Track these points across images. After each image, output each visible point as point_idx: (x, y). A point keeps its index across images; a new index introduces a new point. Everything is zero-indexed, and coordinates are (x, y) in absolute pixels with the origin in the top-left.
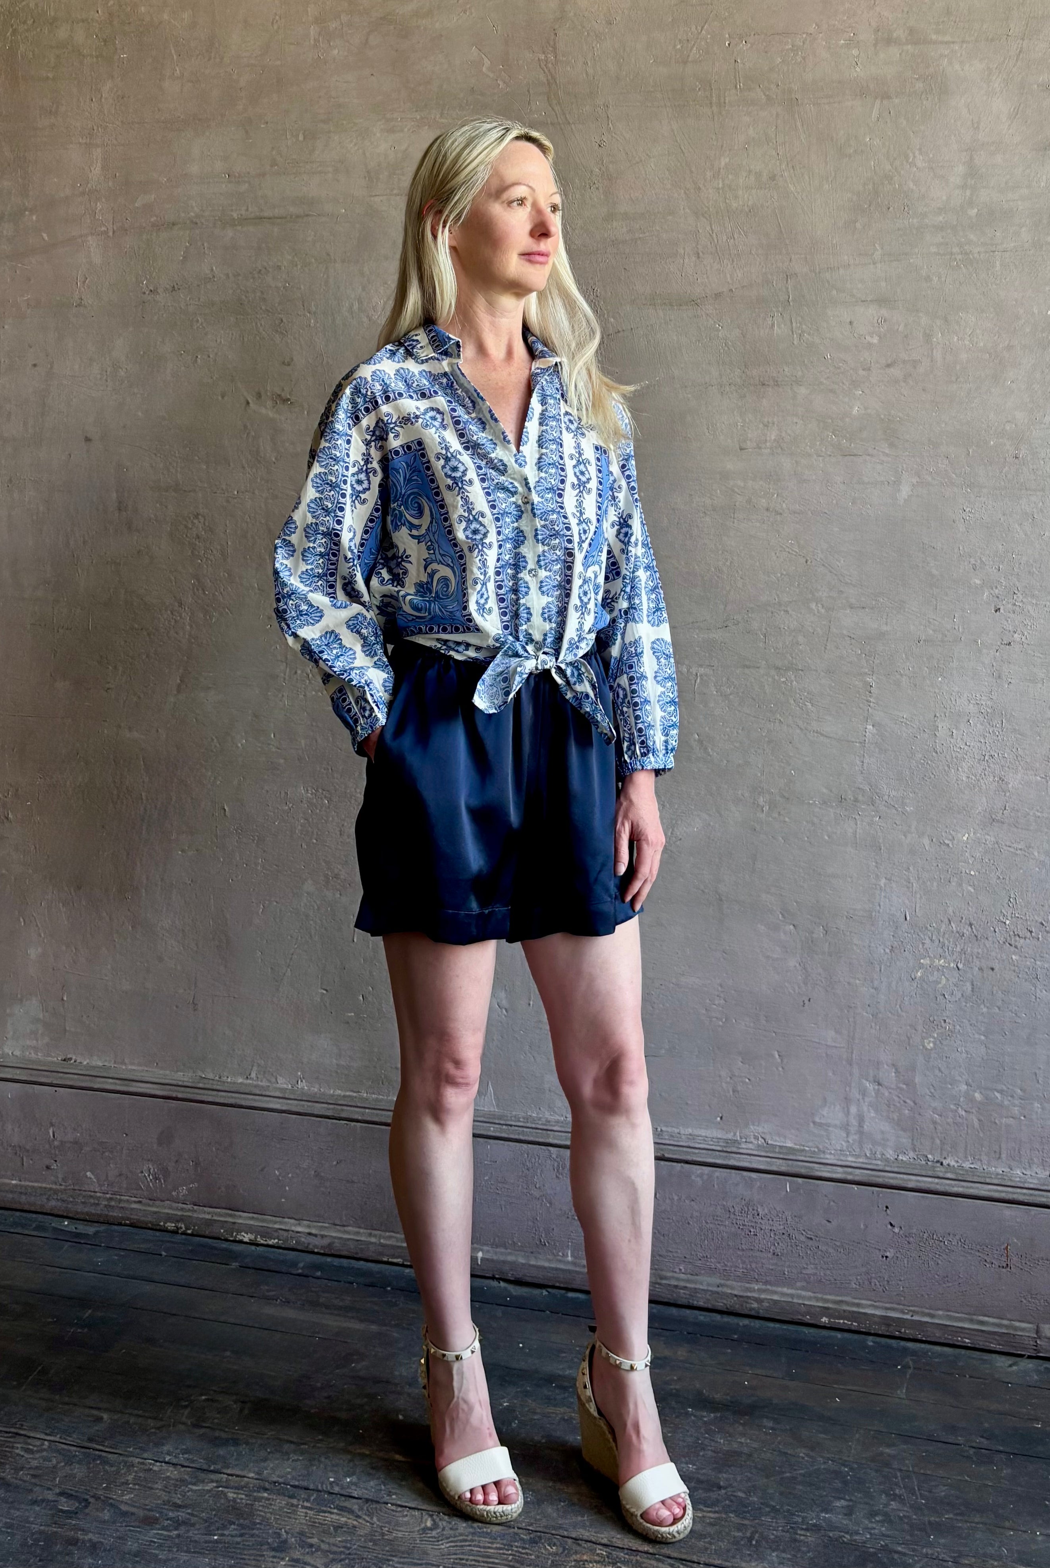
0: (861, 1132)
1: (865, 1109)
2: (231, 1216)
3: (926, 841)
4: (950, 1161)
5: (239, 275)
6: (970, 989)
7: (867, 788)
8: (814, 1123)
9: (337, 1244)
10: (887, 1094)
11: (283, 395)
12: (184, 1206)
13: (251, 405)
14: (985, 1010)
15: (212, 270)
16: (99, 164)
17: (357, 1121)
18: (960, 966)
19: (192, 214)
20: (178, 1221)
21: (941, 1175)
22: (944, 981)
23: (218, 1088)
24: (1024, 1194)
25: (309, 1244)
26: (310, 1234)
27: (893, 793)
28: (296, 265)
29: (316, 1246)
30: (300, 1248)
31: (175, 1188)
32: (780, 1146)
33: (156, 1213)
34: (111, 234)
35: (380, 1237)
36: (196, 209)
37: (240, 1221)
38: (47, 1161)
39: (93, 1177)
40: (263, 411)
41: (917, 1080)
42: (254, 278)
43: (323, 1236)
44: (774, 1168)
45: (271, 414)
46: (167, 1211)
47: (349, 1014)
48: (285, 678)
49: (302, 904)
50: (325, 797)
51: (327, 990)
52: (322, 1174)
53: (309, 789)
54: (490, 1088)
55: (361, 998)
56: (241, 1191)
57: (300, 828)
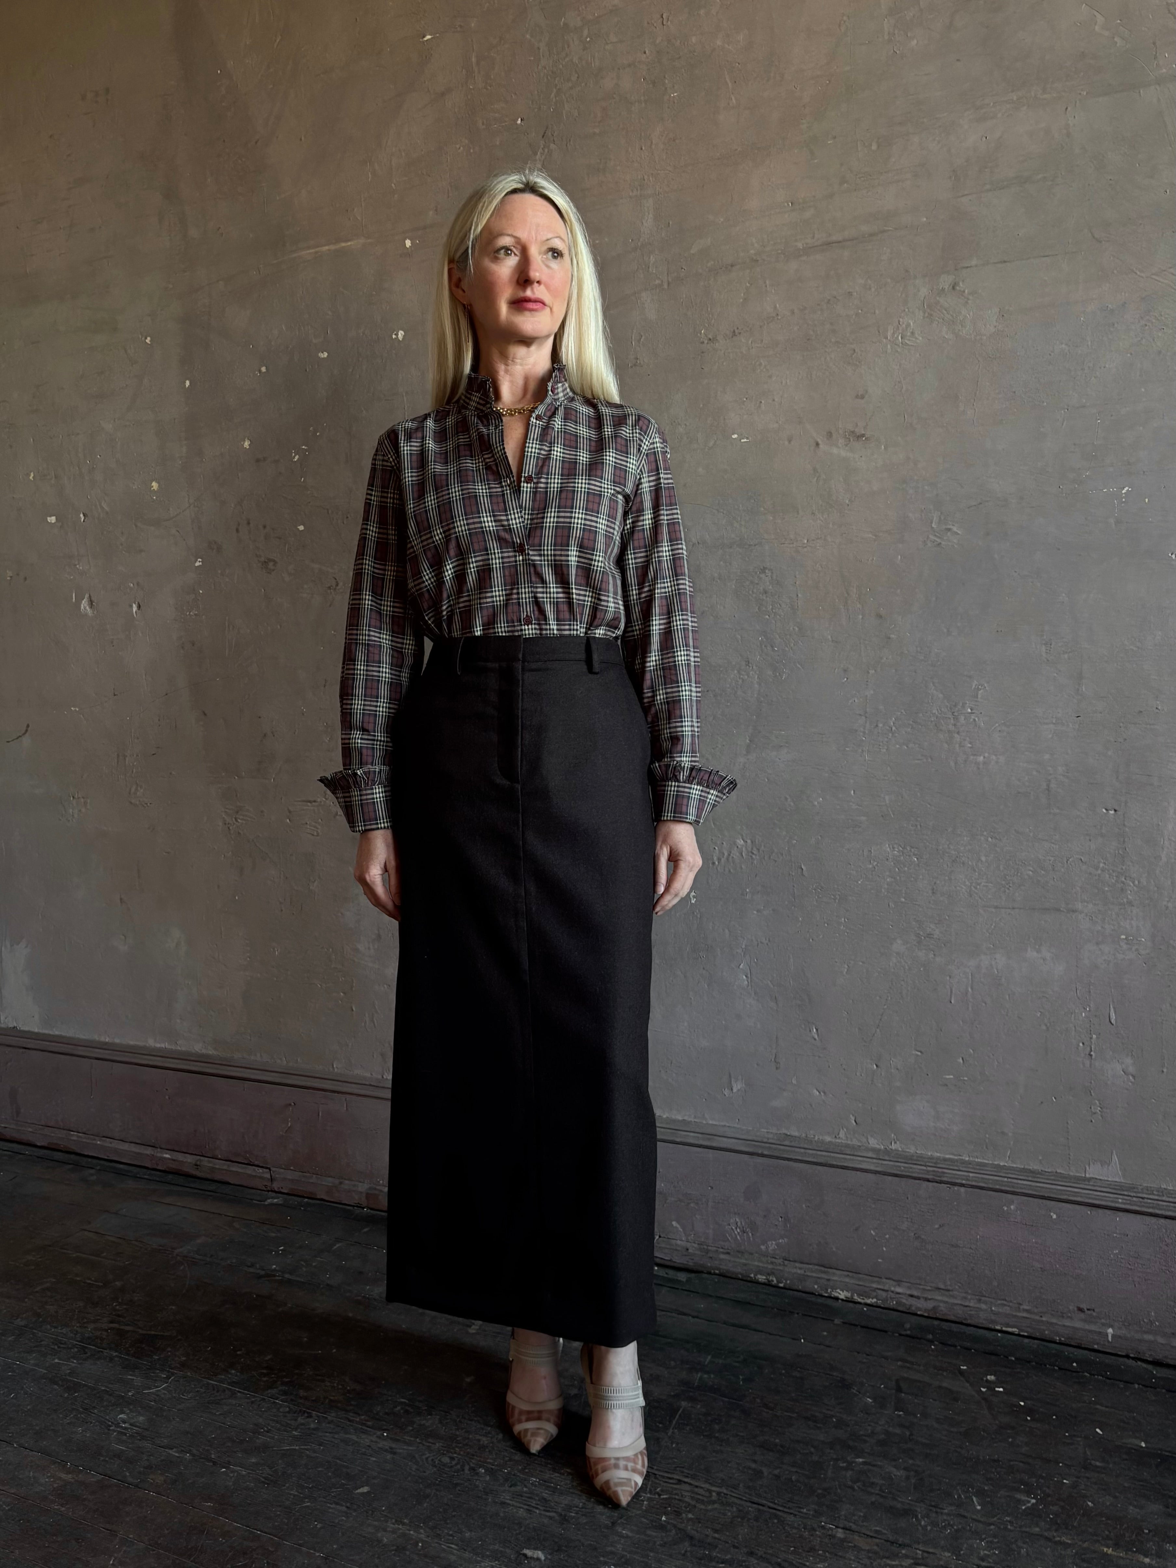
2: (824, 1272)
5: (805, 308)
11: (857, 431)
12: (774, 1260)
13: (821, 446)
15: (775, 307)
16: (651, 215)
17: (962, 1185)
19: (752, 252)
20: (769, 1274)
23: (806, 1146)
25: (911, 1306)
26: (912, 1296)
28: (870, 288)
29: (920, 1309)
30: (900, 1308)
31: (764, 1242)
33: (745, 1265)
34: (666, 286)
36: (756, 245)
37: (835, 1278)
39: (678, 1226)
40: (835, 451)
42: (822, 310)
43: (926, 1299)
45: (843, 453)
47: (948, 1077)
48: (864, 733)
49: (891, 964)
50: (914, 854)
51: (921, 1052)
52: (923, 1237)
53: (895, 846)
54: (1115, 1158)
55: (961, 1061)
56: (834, 1249)
57: (886, 886)
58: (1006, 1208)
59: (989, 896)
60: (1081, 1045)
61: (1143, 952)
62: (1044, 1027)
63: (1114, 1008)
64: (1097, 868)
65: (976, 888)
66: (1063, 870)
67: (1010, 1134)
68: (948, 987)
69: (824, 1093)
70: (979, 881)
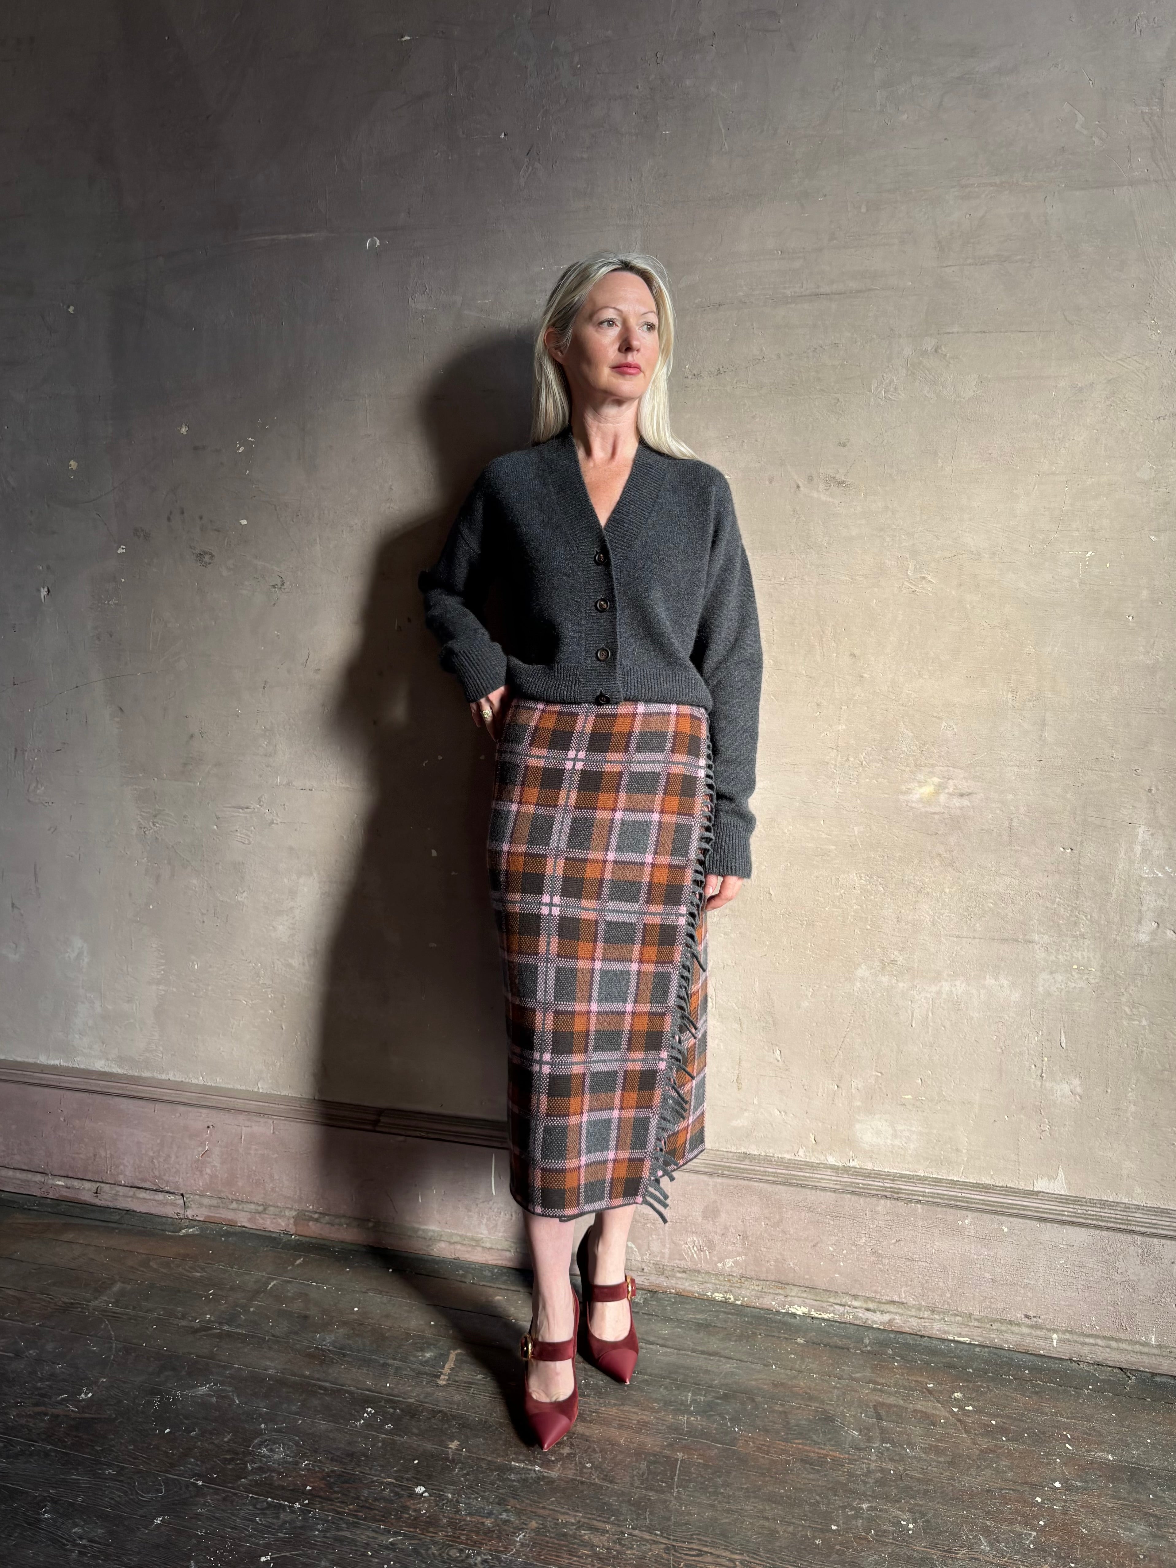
2: (781, 1289)
5: (792, 354)
11: (837, 476)
12: (731, 1277)
13: (802, 489)
15: (762, 350)
16: (638, 246)
17: (919, 1201)
19: (741, 294)
20: (727, 1293)
25: (866, 1319)
26: (867, 1310)
28: (856, 342)
29: (874, 1322)
30: (856, 1322)
31: (721, 1260)
33: (703, 1284)
36: (745, 288)
37: (793, 1294)
39: (633, 1246)
40: (815, 494)
42: (808, 357)
43: (882, 1312)
45: (824, 498)
47: (906, 1097)
48: (835, 765)
49: (855, 989)
50: (881, 884)
51: (881, 1073)
52: (880, 1252)
53: (862, 875)
54: (1061, 1172)
55: (920, 1081)
56: (792, 1265)
57: (852, 914)
58: (960, 1223)
59: (952, 926)
60: (1033, 1066)
61: (1093, 981)
62: (1000, 1051)
63: (1065, 1032)
64: (1053, 902)
65: (939, 918)
66: (1021, 903)
67: (964, 1151)
68: (909, 1011)
69: (785, 1112)
70: (942, 912)
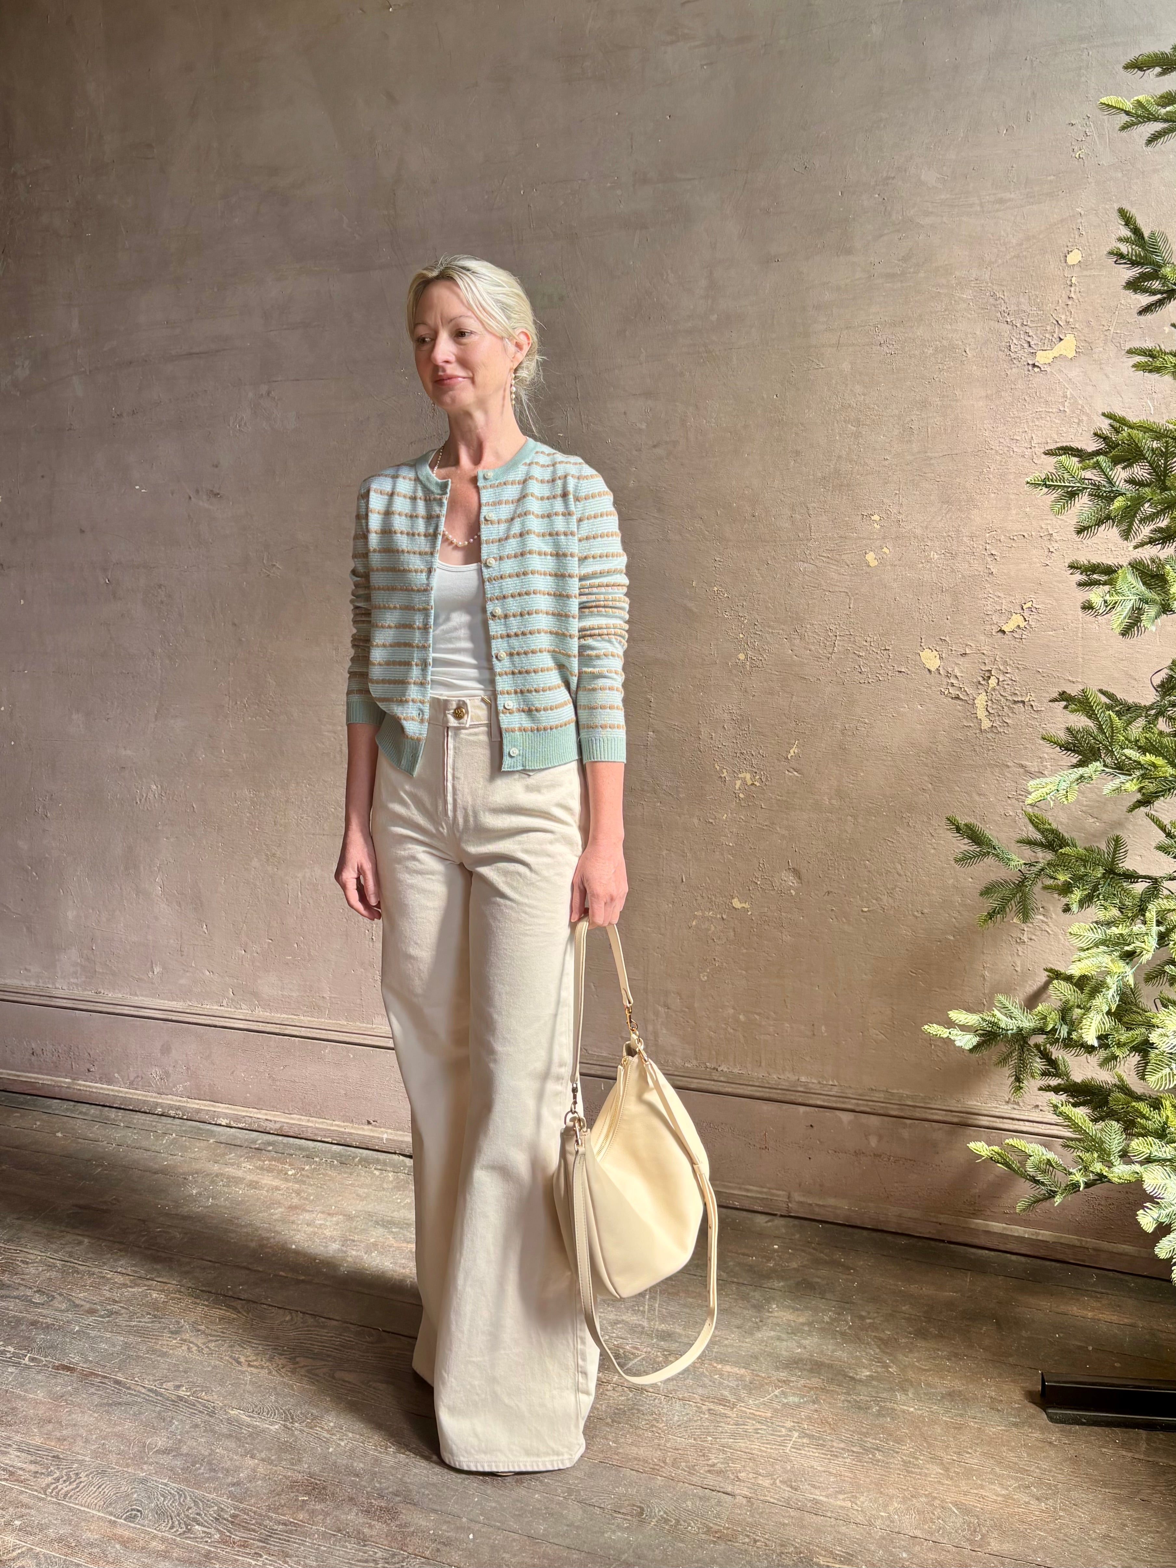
0: (656, 1045)
1: (659, 1027)
3: (696, 821)
4: (724, 1068)
6: (732, 934)
7: (650, 780)
8: (622, 1037)
9: (286, 1130)
10: (674, 1016)
14: (745, 951)
18: (725, 917)
21: (716, 1078)
22: (713, 928)
24: (778, 1094)
27: (669, 784)
32: (598, 1056)
35: (316, 1122)
38: (88, 1066)
41: (696, 1005)
44: (592, 1072)
46: (169, 1102)
